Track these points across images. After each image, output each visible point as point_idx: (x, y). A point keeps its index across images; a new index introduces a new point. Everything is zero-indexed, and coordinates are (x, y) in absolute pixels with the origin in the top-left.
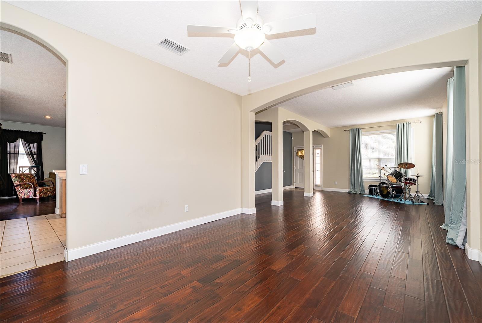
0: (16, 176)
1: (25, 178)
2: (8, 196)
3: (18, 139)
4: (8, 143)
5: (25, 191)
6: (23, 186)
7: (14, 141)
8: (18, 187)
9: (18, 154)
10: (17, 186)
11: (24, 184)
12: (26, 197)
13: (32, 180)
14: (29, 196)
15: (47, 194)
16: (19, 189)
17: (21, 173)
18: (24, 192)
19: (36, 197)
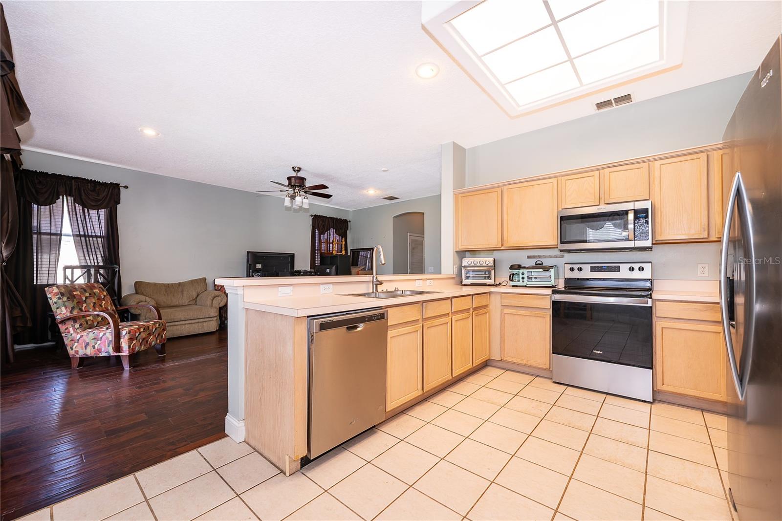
0: (62, 294)
1: (86, 298)
2: (34, 344)
3: (61, 197)
4: (35, 206)
5: (88, 335)
6: (82, 321)
7: (50, 200)
8: (67, 323)
9: (61, 235)
10: (63, 322)
11: (85, 316)
12: (89, 352)
13: (104, 302)
14: (100, 350)
15: (147, 341)
16: (71, 329)
17: (68, 282)
18: (84, 337)
19: (120, 354)
